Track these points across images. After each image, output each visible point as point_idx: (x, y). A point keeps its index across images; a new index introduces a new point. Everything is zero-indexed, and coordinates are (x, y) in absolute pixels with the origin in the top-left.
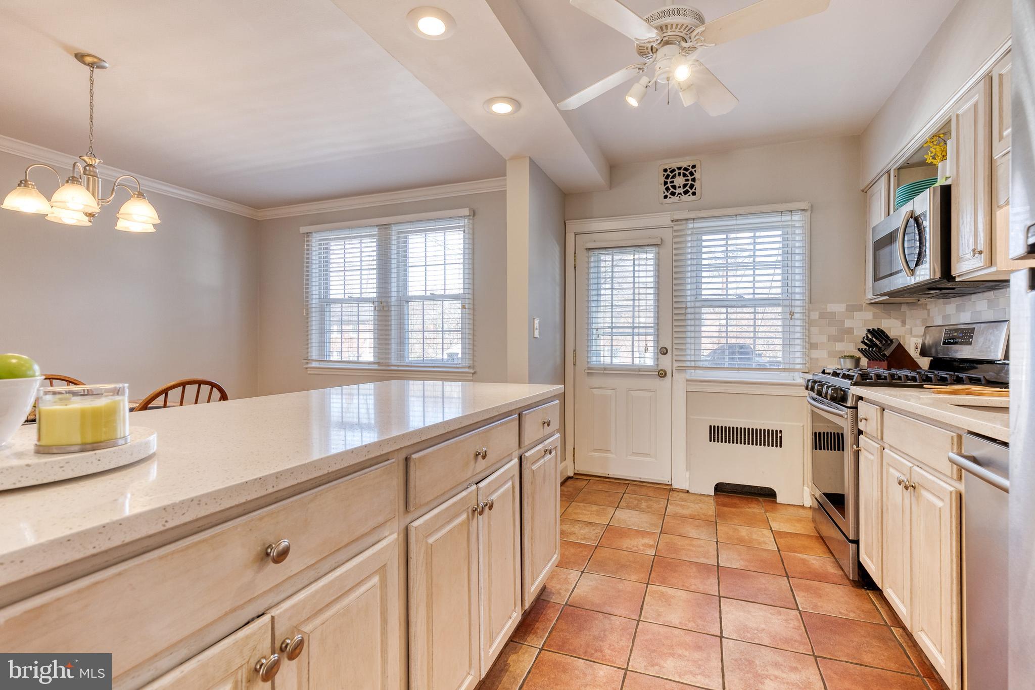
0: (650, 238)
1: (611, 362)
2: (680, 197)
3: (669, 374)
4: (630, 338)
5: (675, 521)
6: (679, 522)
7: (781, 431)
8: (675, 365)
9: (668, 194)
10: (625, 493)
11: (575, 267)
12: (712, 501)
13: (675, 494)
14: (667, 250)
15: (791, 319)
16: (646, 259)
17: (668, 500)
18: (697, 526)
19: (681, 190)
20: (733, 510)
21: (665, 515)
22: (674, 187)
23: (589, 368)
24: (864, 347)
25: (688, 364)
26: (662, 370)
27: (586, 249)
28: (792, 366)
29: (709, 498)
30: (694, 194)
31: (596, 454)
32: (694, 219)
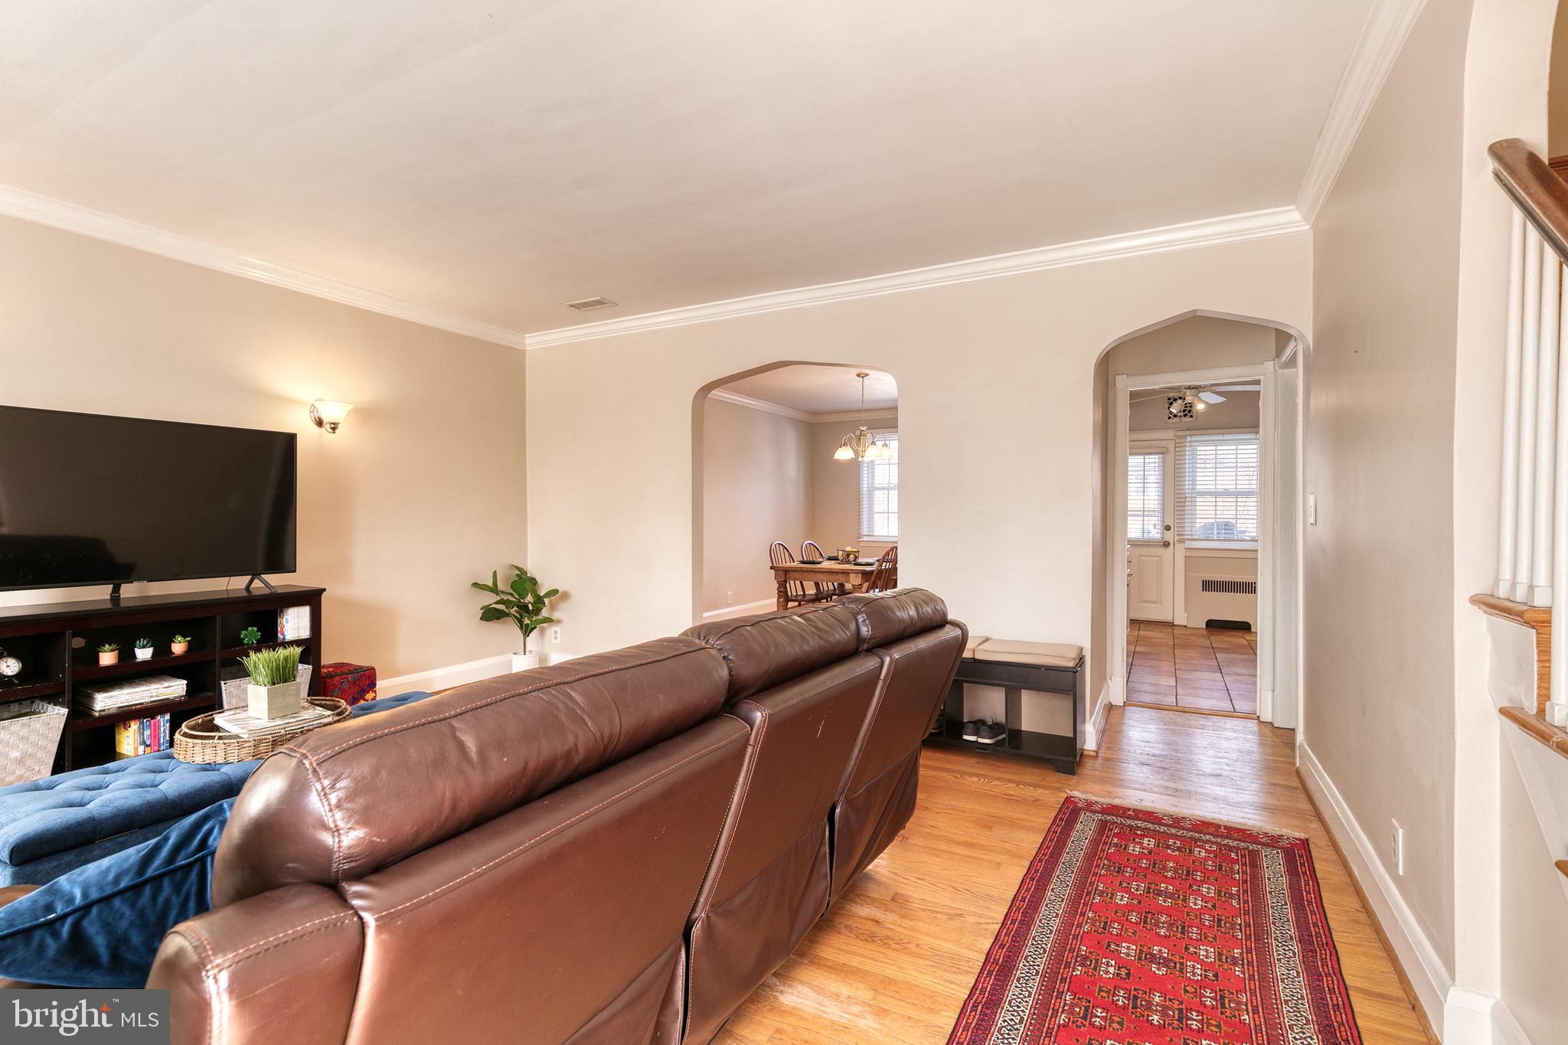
0: (1157, 447)
2: (1180, 419)
3: (1172, 545)
4: (1141, 518)
5: (1181, 635)
6: (1184, 636)
7: (1255, 583)
8: (1177, 538)
9: (1171, 416)
10: (1141, 625)
12: (1205, 629)
13: (1177, 628)
14: (1170, 457)
16: (1154, 461)
17: (1174, 630)
19: (1182, 414)
25: (1186, 537)
26: (1166, 541)
29: (1202, 627)
30: (1191, 416)
32: (1191, 434)
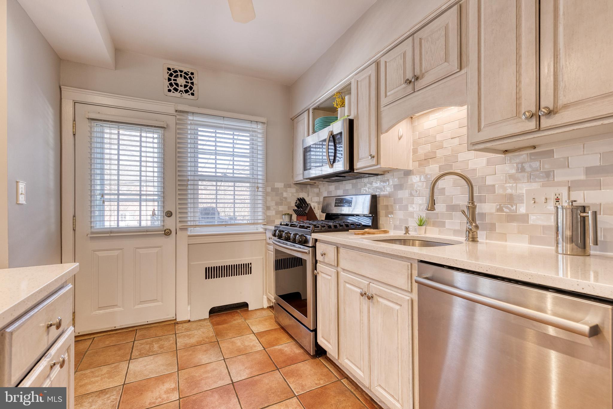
0: (156, 120)
1: (118, 225)
2: (181, 94)
3: (173, 233)
4: (138, 203)
5: (186, 354)
6: (190, 353)
7: (251, 264)
8: (179, 225)
9: (172, 89)
10: (135, 340)
11: (74, 135)
12: (209, 324)
13: (180, 326)
14: (171, 134)
15: (258, 191)
16: (153, 138)
17: (176, 334)
18: (206, 351)
19: (183, 89)
20: (225, 326)
21: (177, 350)
22: (177, 85)
23: (92, 233)
24: (296, 208)
25: (189, 223)
26: (167, 229)
27: (88, 119)
28: (256, 222)
29: (206, 321)
30: (193, 94)
31: (101, 312)
32: (193, 113)
